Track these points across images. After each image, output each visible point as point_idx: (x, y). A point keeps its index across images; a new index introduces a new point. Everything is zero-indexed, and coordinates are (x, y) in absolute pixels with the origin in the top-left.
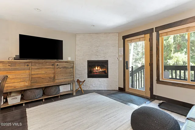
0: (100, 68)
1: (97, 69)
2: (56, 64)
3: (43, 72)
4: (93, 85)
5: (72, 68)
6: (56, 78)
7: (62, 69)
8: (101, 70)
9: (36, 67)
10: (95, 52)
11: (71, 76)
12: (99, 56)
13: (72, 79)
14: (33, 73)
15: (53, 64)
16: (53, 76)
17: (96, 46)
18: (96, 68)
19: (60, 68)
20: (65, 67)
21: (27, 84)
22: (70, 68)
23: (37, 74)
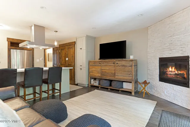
0: (175, 69)
1: (172, 70)
2: (116, 62)
3: (108, 69)
4: (165, 93)
5: (130, 66)
6: (116, 74)
7: (121, 67)
8: (176, 72)
9: (104, 65)
10: (168, 44)
11: (129, 75)
12: (174, 51)
13: (131, 78)
14: (103, 68)
15: (114, 62)
16: (114, 72)
17: (170, 35)
18: (170, 69)
19: (120, 66)
20: (124, 66)
21: (100, 75)
22: (129, 67)
23: (105, 69)
